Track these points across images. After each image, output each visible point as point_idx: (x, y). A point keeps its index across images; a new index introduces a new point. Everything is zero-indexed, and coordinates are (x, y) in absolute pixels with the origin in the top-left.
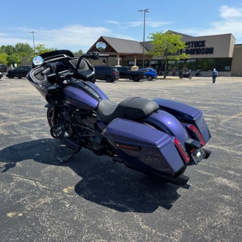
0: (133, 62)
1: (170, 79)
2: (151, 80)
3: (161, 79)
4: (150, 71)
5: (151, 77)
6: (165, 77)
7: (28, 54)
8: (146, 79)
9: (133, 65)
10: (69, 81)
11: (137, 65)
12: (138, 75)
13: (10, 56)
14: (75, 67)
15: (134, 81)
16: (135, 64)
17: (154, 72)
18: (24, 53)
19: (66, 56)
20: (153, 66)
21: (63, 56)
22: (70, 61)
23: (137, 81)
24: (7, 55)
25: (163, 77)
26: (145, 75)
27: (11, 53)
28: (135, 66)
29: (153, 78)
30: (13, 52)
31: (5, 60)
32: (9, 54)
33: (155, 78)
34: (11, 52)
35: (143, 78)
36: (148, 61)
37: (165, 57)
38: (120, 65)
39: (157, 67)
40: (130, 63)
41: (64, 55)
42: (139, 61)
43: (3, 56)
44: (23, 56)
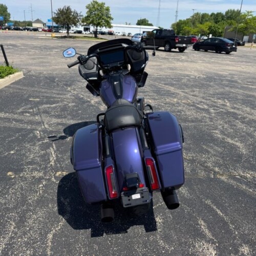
7: (237, 22)
18: (232, 21)
27: (219, 22)
30: (221, 20)
31: (207, 29)
34: (219, 20)
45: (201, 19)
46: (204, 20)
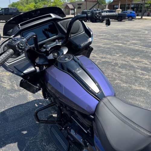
0: (118, 6)
1: (146, 19)
2: (131, 20)
3: (139, 19)
4: (131, 13)
5: (131, 18)
6: (142, 17)
7: (47, 3)
8: (127, 19)
9: (118, 8)
10: (56, 54)
11: (120, 8)
12: (122, 17)
13: (36, 5)
14: (66, 31)
15: (118, 21)
16: (119, 8)
17: (134, 14)
18: (45, 2)
19: (53, 16)
20: (133, 9)
21: (50, 16)
22: (59, 23)
23: (121, 21)
24: (34, 4)
25: (140, 17)
26: (127, 16)
27: (37, 3)
28: (119, 9)
29: (132, 19)
30: (38, 2)
31: (33, 7)
32: (36, 3)
33: (134, 18)
34: (37, 1)
35: (125, 19)
36: (129, 5)
37: (143, 1)
38: (108, 8)
39: (135, 9)
40: (115, 6)
41: (52, 15)
42: (122, 5)
43: (32, 5)
44: (44, 4)
45: (26, 1)
46: (28, 2)
